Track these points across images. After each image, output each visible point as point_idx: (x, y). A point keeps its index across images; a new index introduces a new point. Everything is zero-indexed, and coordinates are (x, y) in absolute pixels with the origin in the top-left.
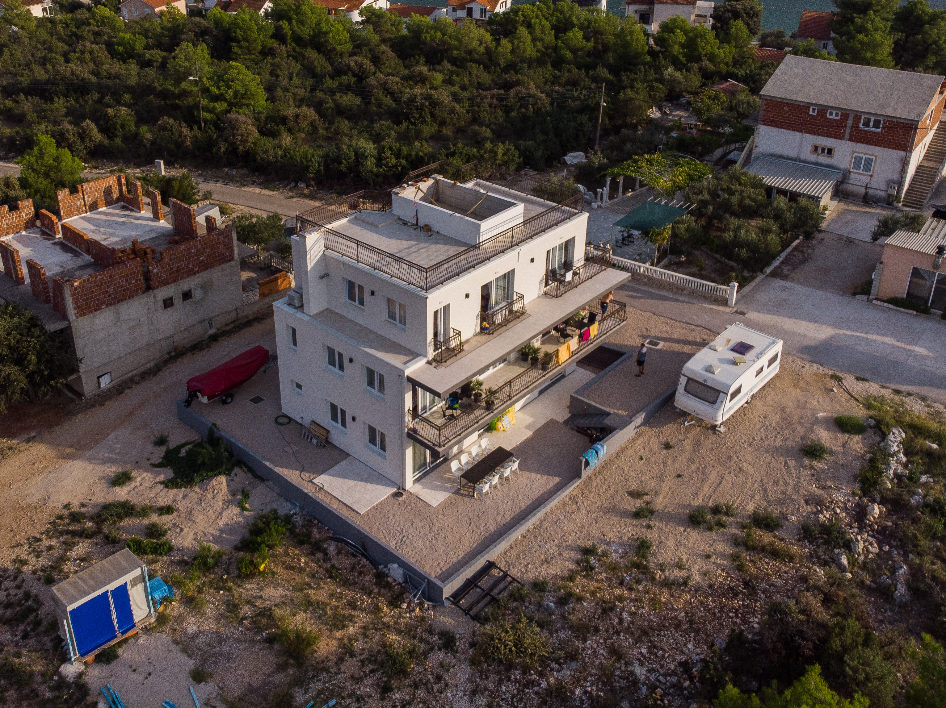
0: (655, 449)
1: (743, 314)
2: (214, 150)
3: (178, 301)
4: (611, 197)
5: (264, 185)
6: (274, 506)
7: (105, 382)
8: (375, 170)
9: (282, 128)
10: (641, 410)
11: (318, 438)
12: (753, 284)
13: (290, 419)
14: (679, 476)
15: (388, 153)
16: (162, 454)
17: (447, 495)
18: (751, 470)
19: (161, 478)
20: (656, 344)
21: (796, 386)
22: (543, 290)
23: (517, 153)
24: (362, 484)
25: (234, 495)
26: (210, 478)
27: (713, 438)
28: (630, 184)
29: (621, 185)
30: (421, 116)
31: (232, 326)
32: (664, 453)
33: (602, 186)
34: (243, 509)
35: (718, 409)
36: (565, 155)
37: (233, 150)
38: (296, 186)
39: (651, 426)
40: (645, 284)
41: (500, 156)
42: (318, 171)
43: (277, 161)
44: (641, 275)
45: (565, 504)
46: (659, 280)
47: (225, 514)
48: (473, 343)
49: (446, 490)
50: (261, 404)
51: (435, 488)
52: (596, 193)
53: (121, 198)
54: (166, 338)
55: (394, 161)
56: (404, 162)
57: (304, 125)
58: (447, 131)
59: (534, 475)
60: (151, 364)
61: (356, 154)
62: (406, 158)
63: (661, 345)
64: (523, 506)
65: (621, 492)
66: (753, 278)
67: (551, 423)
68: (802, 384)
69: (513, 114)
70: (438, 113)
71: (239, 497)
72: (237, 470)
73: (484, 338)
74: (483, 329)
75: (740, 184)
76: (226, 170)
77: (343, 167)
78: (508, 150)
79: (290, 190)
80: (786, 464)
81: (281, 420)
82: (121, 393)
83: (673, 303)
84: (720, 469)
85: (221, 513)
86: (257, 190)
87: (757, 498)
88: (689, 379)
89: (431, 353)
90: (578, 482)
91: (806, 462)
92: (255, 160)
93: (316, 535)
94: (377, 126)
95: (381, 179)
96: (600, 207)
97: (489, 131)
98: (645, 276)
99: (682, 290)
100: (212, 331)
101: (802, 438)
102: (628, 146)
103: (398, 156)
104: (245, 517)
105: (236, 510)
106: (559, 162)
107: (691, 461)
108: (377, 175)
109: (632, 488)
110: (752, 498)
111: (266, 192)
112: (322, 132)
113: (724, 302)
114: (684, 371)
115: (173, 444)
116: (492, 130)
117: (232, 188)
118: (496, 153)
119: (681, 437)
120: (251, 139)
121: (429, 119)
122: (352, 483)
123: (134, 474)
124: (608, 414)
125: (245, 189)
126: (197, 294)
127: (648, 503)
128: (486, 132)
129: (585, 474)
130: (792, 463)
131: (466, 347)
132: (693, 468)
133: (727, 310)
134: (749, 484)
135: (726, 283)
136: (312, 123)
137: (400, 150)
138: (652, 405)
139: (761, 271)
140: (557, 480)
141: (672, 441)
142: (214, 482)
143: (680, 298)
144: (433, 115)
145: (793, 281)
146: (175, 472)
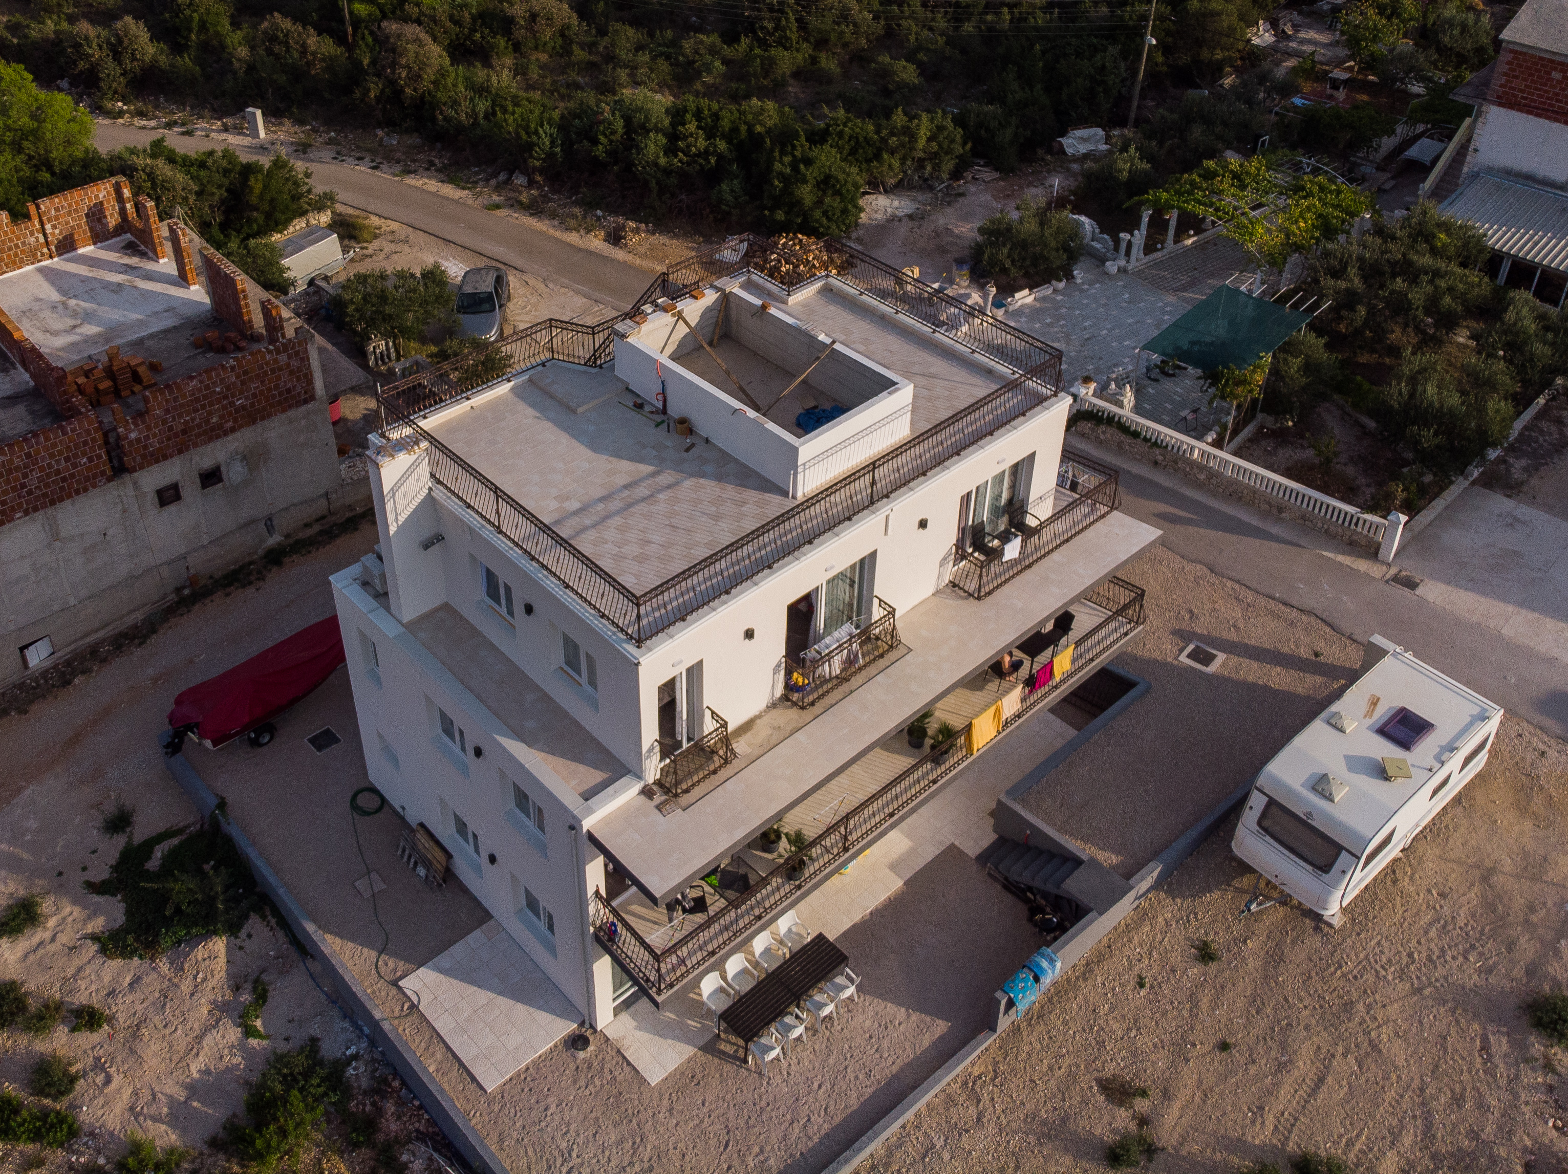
0: (1175, 958)
1: (1410, 584)
2: (358, 93)
3: (190, 491)
4: (1149, 248)
5: (450, 175)
6: (315, 1031)
7: (37, 657)
8: (663, 161)
9: (502, 41)
10: (1154, 855)
11: (428, 865)
12: (1439, 505)
13: (383, 800)
14: (1224, 1046)
15: (692, 127)
16: (113, 857)
17: (688, 1051)
18: (1398, 1052)
19: (98, 924)
20: (1207, 659)
21: (1523, 810)
23: (959, 133)
24: (504, 1002)
25: (237, 988)
26: (194, 941)
27: (1316, 941)
28: (1190, 223)
29: (1173, 224)
31: (317, 528)
32: (1195, 971)
33: (1132, 225)
34: (249, 1031)
35: (1334, 885)
36: (1063, 134)
37: (394, 94)
38: (508, 181)
39: (1172, 893)
40: (1199, 486)
41: (922, 143)
42: (551, 155)
43: (475, 125)
44: (1192, 463)
45: (950, 1101)
46: (1232, 482)
47: (208, 1041)
48: (762, 731)
49: (685, 1037)
50: (334, 749)
51: (663, 1031)
52: (1117, 242)
53: (124, 226)
54: (168, 563)
55: (702, 143)
56: (722, 145)
57: (546, 35)
58: (829, 63)
59: (891, 1008)
60: (138, 616)
61: (628, 120)
62: (731, 136)
63: (1220, 663)
64: (854, 1102)
65: (1087, 1081)
66: (1441, 487)
67: (951, 853)
68: (1538, 804)
69: (968, 27)
70: (813, 21)
71: (246, 997)
72: (254, 924)
73: (791, 715)
74: (790, 687)
75: (1433, 251)
76: (380, 133)
77: (600, 151)
78: (941, 128)
79: (498, 189)
80: (1485, 1047)
81: (361, 801)
82: (66, 683)
83: (1256, 542)
84: (1322, 1038)
85: (199, 1038)
86: (432, 185)
87: (1407, 1140)
88: (1272, 803)
90: (990, 1041)
91: (1537, 1047)
92: (433, 119)
93: (391, 1126)
94: (690, 44)
95: (673, 180)
96: (1122, 271)
97: (911, 68)
98: (1202, 468)
99: (1280, 510)
100: (274, 540)
101: (1531, 971)
102: (1197, 132)
103: (710, 135)
104: (249, 1054)
105: (233, 1034)
106: (1050, 151)
107: (1255, 1002)
108: (667, 172)
109: (1110, 1070)
110: (1395, 1137)
111: (449, 190)
112: (580, 52)
113: (1372, 551)
114: (1261, 781)
115: (140, 832)
116: (920, 65)
117: (384, 177)
118: (913, 137)
119: (1239, 929)
120: (429, 75)
121: (793, 34)
122: (482, 996)
123: (46, 906)
124: (1077, 862)
125: (410, 180)
127: (1143, 1121)
128: (907, 72)
129: (1004, 1023)
130: (1501, 1045)
131: (740, 746)
132: (1260, 1026)
133: (1376, 570)
134: (1391, 1094)
136: (563, 32)
137: (716, 117)
138: (1181, 844)
139: (1462, 470)
140: (941, 1027)
141: (1218, 940)
142: (200, 952)
143: (1275, 530)
144: (802, 25)
145: (1533, 500)
146: (129, 913)
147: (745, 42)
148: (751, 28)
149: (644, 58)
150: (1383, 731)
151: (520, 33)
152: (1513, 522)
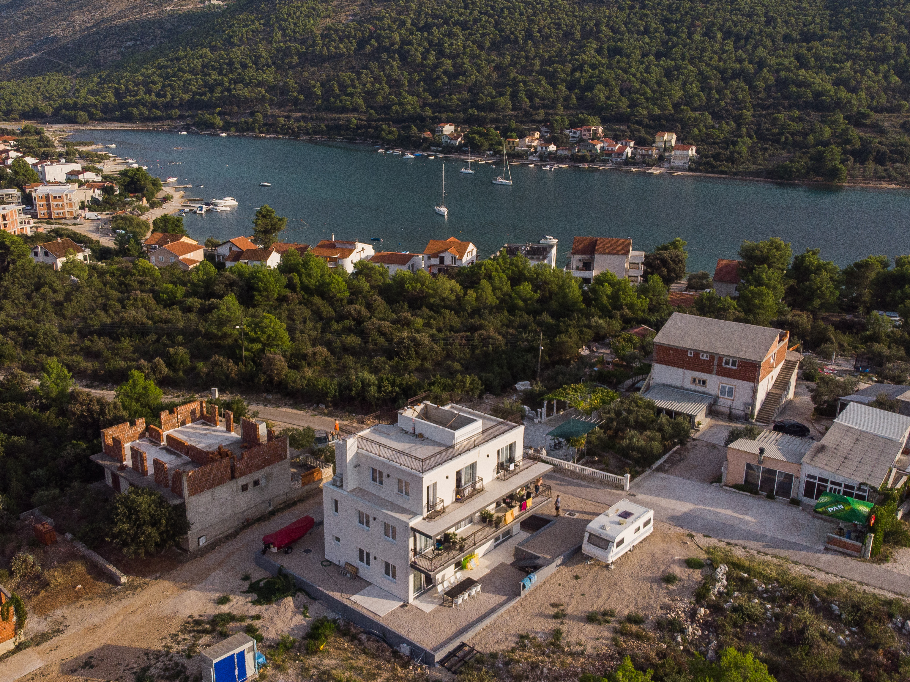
0: (569, 579)
1: (634, 495)
2: (256, 381)
3: (250, 487)
4: (548, 415)
5: (294, 406)
6: (325, 614)
7: (202, 542)
8: (376, 395)
9: (303, 363)
10: (560, 555)
11: (350, 573)
12: (642, 476)
13: (331, 563)
14: (583, 595)
15: (386, 383)
16: (247, 585)
17: (436, 606)
18: (629, 591)
19: (250, 599)
20: (573, 515)
21: (663, 541)
22: (496, 476)
23: (480, 382)
24: (381, 600)
25: (298, 608)
26: (282, 598)
27: (607, 572)
28: (562, 405)
29: (555, 406)
30: (408, 353)
31: (283, 505)
32: (574, 581)
33: (541, 406)
34: (305, 616)
35: (609, 553)
36: (516, 383)
37: (270, 380)
38: (317, 407)
39: (567, 566)
40: (568, 476)
41: (468, 385)
42: (335, 396)
43: (303, 389)
44: (565, 469)
45: (510, 611)
46: (578, 473)
47: (294, 619)
48: (451, 508)
49: (434, 603)
50: (311, 553)
51: (428, 602)
52: (537, 412)
53: (202, 416)
54: (241, 513)
55: (390, 389)
56: (397, 389)
57: (320, 360)
58: (428, 365)
59: (490, 595)
60: (232, 531)
61: (362, 383)
62: (400, 386)
63: (577, 516)
64: (484, 612)
65: (546, 604)
66: (643, 472)
67: (502, 565)
68: (668, 539)
69: (477, 352)
70: (420, 350)
71: (302, 609)
72: (299, 594)
73: (458, 505)
74: (457, 500)
75: (637, 406)
76: (264, 395)
77: (353, 393)
78: (474, 380)
79: (313, 410)
80: (651, 586)
81: (324, 563)
82: (213, 549)
83: (587, 489)
84: (609, 591)
85: (291, 619)
86: (289, 410)
87: (631, 606)
88: (591, 534)
89: (425, 514)
90: (518, 599)
91: (664, 585)
92: (286, 388)
93: (353, 630)
94: (375, 361)
95: (380, 402)
96: (540, 422)
97: (459, 365)
98: (568, 470)
99: (594, 480)
100: (271, 508)
101: (663, 572)
102: (560, 378)
103: (393, 385)
104: (307, 621)
105: (301, 617)
106: (511, 389)
107: (591, 586)
108: (378, 399)
109: (552, 602)
110: (628, 606)
111: (295, 411)
112: (334, 366)
113: (621, 488)
114: (587, 529)
115: (254, 579)
116: (462, 364)
117: (269, 409)
118: (464, 383)
119: (586, 572)
120: (284, 372)
121: (413, 355)
122: (374, 599)
123: (231, 597)
124: (539, 557)
125: (280, 409)
126: (263, 482)
127: (562, 610)
128: (457, 366)
129: (523, 593)
130: (655, 586)
131: (447, 510)
132: (593, 590)
133: (623, 493)
134: (627, 599)
135: (622, 474)
136: (325, 359)
137: (394, 380)
138: (568, 552)
139: (650, 467)
140: (505, 598)
141: (580, 574)
142: (285, 601)
143: (593, 485)
144: (417, 353)
145: (671, 474)
146: (258, 595)
147: (396, 359)
148: (397, 354)
149: (358, 366)
150: (619, 516)
151: (310, 360)
152: (665, 479)
